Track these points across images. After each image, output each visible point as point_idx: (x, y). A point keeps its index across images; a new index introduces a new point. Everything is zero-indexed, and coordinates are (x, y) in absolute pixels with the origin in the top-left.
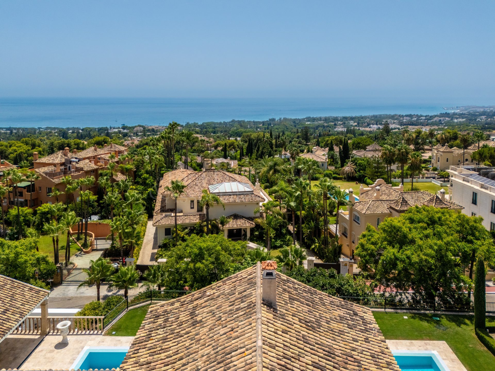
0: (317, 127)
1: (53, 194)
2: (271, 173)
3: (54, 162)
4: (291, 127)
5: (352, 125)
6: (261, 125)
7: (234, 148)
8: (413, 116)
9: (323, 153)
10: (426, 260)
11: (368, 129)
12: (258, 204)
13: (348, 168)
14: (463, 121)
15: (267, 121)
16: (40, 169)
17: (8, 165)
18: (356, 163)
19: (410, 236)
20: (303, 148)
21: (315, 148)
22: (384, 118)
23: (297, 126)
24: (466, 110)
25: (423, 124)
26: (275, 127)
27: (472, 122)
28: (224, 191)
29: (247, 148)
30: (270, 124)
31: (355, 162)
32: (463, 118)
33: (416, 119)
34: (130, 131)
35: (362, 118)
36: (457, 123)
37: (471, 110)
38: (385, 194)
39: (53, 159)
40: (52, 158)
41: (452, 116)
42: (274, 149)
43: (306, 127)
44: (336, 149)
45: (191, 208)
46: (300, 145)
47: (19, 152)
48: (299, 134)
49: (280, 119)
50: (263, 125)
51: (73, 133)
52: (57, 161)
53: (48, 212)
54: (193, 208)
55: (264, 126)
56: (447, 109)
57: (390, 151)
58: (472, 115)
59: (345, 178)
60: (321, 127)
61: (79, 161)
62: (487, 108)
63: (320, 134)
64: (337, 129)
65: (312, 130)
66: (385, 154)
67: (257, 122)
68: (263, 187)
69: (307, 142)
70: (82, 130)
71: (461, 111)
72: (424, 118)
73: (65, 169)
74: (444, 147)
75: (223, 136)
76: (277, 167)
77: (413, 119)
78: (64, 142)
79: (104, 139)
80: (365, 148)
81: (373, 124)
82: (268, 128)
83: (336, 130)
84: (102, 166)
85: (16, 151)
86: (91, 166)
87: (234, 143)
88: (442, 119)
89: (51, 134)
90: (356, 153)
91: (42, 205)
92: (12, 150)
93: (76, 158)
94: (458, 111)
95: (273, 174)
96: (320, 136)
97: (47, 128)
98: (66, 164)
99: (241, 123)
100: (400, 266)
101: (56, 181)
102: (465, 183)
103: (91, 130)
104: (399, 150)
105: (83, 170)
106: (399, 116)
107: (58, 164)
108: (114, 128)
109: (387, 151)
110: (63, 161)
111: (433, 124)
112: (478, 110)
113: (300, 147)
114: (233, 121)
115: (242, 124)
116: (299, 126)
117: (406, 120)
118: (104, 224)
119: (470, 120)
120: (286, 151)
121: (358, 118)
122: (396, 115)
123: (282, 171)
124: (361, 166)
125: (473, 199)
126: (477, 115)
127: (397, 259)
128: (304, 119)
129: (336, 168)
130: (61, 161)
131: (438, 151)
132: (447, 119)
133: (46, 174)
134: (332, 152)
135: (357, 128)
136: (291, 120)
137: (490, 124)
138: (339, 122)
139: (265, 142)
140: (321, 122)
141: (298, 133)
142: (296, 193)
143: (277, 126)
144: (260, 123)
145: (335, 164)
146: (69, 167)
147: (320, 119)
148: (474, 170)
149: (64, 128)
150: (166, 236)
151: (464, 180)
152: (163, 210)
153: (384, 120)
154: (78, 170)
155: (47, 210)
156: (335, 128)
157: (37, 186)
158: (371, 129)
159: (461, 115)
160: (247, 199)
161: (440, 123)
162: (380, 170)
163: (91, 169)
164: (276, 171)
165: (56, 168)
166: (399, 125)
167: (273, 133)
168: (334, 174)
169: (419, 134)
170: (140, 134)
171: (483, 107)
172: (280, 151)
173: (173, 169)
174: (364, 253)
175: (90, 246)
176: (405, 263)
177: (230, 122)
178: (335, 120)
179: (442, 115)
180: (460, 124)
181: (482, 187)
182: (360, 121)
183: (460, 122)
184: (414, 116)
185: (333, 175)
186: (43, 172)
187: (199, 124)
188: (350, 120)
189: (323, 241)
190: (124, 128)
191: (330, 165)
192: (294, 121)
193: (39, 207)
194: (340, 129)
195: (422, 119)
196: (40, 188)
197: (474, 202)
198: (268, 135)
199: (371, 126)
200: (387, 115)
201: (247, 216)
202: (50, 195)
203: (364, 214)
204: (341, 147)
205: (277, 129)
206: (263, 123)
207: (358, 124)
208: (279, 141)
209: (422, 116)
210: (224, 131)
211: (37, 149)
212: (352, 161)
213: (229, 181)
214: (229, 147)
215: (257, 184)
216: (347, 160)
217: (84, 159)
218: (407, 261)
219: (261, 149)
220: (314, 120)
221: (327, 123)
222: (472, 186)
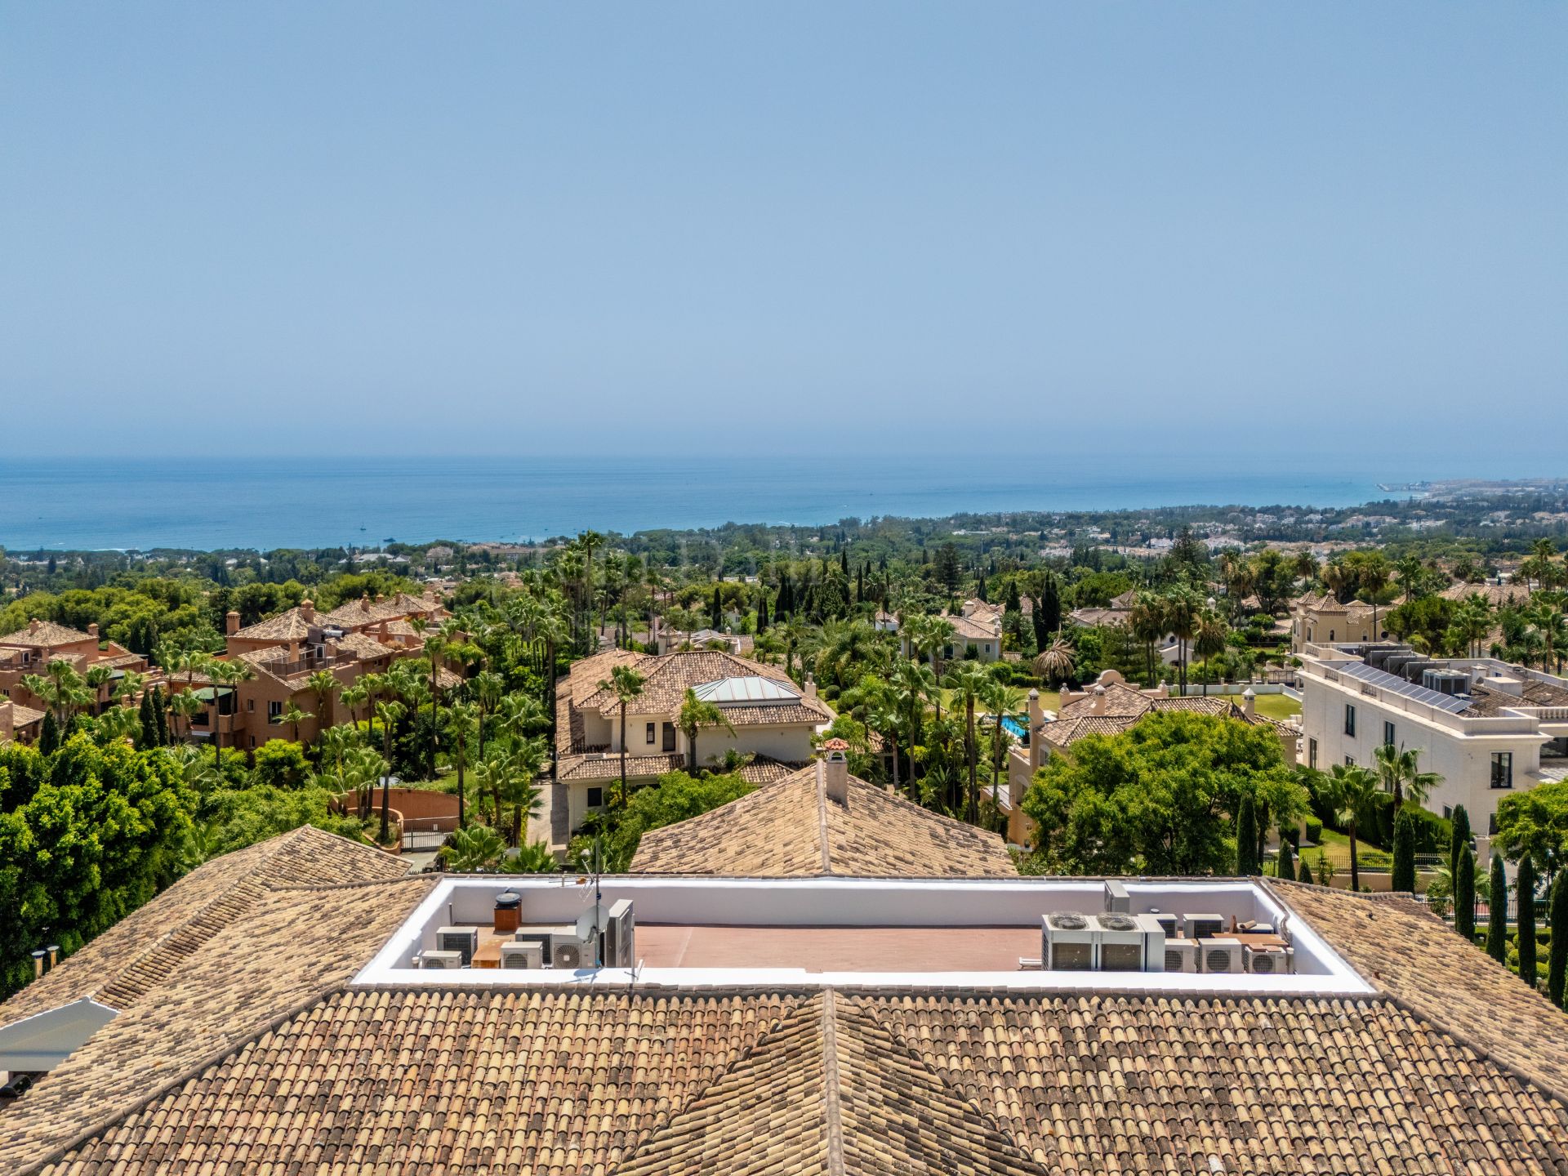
0: (988, 545)
1: (284, 718)
2: (844, 659)
3: (282, 637)
4: (908, 544)
5: (1094, 540)
6: (815, 539)
7: (739, 604)
8: (1283, 510)
9: (993, 617)
10: (1155, 811)
11: (1142, 551)
12: (811, 729)
13: (1053, 656)
14: (1438, 529)
15: (834, 527)
16: (251, 654)
17: (118, 652)
18: (1076, 642)
19: (1128, 767)
20: (938, 604)
21: (969, 602)
22: (1195, 519)
23: (925, 543)
24: (1450, 493)
25: (1311, 537)
26: (860, 544)
27: (1465, 531)
28: (730, 698)
29: (778, 602)
30: (844, 537)
31: (1072, 639)
32: (1437, 519)
33: (1292, 520)
34: (414, 561)
35: (1127, 516)
36: (1419, 532)
37: (1466, 494)
38: (1119, 704)
39: (278, 631)
40: (275, 628)
41: (1405, 511)
42: (855, 604)
43: (950, 546)
44: (1026, 605)
45: (648, 742)
46: (930, 596)
47: (135, 618)
48: (931, 565)
49: (874, 520)
50: (822, 539)
51: (240, 565)
52: (290, 634)
53: (282, 759)
54: (653, 742)
55: (826, 542)
56: (1392, 491)
57: (1151, 607)
58: (1467, 507)
59: (1045, 683)
60: (1000, 544)
61: (343, 635)
62: (1516, 485)
63: (993, 567)
64: (1047, 550)
65: (971, 555)
66: (1140, 612)
67: (802, 530)
68: (823, 696)
69: (952, 589)
70: (268, 556)
71: (1434, 496)
72: (1319, 517)
73: (308, 655)
74: (1323, 601)
75: (702, 573)
76: (860, 646)
77: (1285, 521)
78: (258, 589)
79: (369, 582)
80: (1106, 604)
81: (1159, 537)
82: (836, 549)
83: (1044, 553)
84: (399, 647)
85: (128, 617)
86: (374, 647)
87: (738, 589)
88: (1372, 519)
89: (175, 570)
90: (1081, 618)
91: (268, 743)
92: (117, 613)
93: (335, 628)
94: (1421, 496)
95: (848, 664)
96: (993, 570)
97: (155, 553)
98: (313, 642)
99: (755, 535)
100: (1106, 826)
101: (295, 683)
102: (1328, 682)
103: (295, 556)
104: (1172, 602)
105: (356, 659)
106: (1243, 511)
107: (294, 641)
108: (364, 552)
109: (1145, 606)
110: (305, 633)
111: (1343, 536)
112: (1488, 492)
113: (927, 601)
114: (729, 527)
115: (759, 536)
116: (932, 543)
117: (1263, 522)
118: (420, 792)
119: (1460, 523)
120: (886, 609)
121: (1115, 516)
122: (1231, 508)
123: (873, 656)
124: (1088, 649)
125: (1347, 724)
126: (1483, 508)
127: (1099, 813)
128: (946, 521)
129: (1025, 656)
130: (299, 634)
131: (1308, 611)
132: (1388, 519)
133: (267, 665)
134: (1015, 614)
135: (1110, 549)
136: (907, 522)
137: (1519, 536)
138: (1056, 531)
139: (829, 585)
140: (999, 530)
141: (925, 562)
142: (901, 693)
143: (865, 542)
144: (810, 532)
145: (1022, 645)
146: (320, 651)
147: (997, 520)
148: (1360, 652)
149: (209, 551)
150: (591, 808)
151: (1326, 677)
152: (578, 748)
153: (1195, 525)
154: (343, 656)
155: (280, 754)
156: (1042, 547)
157: (243, 698)
158: (1153, 552)
159: (1433, 509)
160: (786, 716)
161: (1366, 532)
162: (1132, 658)
163: (376, 655)
164: (857, 656)
165: (288, 654)
166: (1239, 538)
167: (852, 564)
168: (1016, 672)
169: (1273, 565)
170: (445, 568)
171: (1504, 484)
172: (869, 611)
173: (587, 654)
174: (1043, 806)
175: (397, 840)
176: (1117, 820)
177: (719, 530)
178: (1041, 523)
179: (1374, 509)
180: (1425, 537)
181: (1365, 690)
182: (1120, 526)
183: (1428, 529)
184: (1288, 512)
185: (1014, 675)
186: (260, 663)
187: (625, 536)
188: (1088, 524)
189: (967, 813)
190: (395, 550)
191: (1009, 649)
192: (917, 527)
193: (260, 749)
194: (1058, 552)
195: (1310, 521)
196: (251, 703)
197: (1350, 730)
198: (835, 566)
199: (1153, 541)
200: (1203, 508)
201: (786, 760)
202: (279, 720)
203: (1063, 746)
204: (1039, 600)
205: (863, 550)
206: (822, 533)
207: (1114, 535)
208: (867, 584)
209: (1311, 511)
210: (704, 558)
211: (184, 609)
212: (1065, 637)
213: (740, 675)
214: (725, 602)
215: (810, 685)
216: (1050, 635)
217: (354, 629)
218: (1120, 816)
219: (816, 604)
220: (977, 522)
221: (1017, 532)
222: (1343, 689)
